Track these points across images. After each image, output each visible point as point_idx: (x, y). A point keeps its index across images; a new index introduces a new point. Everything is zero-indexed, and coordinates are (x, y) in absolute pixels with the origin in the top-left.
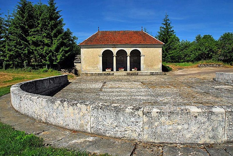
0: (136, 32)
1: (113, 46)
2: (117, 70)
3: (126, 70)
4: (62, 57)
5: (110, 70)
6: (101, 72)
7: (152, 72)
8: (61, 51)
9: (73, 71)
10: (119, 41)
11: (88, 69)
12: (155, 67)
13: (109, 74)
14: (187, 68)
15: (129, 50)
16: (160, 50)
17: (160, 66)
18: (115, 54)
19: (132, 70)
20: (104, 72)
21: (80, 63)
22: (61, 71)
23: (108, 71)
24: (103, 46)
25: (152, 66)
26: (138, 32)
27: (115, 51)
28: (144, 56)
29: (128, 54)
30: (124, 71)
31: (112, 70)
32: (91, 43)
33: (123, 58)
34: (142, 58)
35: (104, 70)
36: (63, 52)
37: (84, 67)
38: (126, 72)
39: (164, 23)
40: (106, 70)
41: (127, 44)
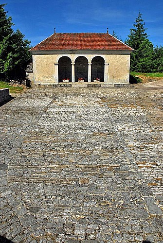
0: (100, 35)
1: (72, 52)
2: (76, 81)
3: (86, 81)
4: (10, 65)
5: (68, 81)
6: (57, 83)
7: (118, 83)
8: (8, 58)
9: (25, 82)
10: (78, 46)
11: (41, 79)
12: (122, 78)
13: (66, 86)
14: (160, 79)
15: (90, 57)
16: (128, 58)
17: (127, 77)
18: (73, 61)
19: (94, 81)
20: (61, 83)
21: (32, 72)
22: (10, 82)
23: (65, 82)
24: (59, 52)
25: (117, 77)
26: (102, 35)
27: (73, 58)
28: (109, 64)
29: (90, 61)
30: (84, 82)
31: (70, 81)
32: (44, 49)
33: (84, 66)
34: (106, 67)
35: (60, 81)
36: (11, 59)
37: (37, 77)
38: (87, 83)
39: (136, 24)
40: (63, 81)
41: (88, 49)
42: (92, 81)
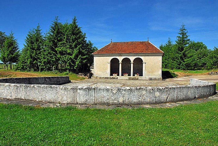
1: (119, 55)
2: (122, 75)
3: (129, 75)
4: (79, 63)
5: (117, 75)
6: (109, 76)
7: (151, 77)
8: (78, 58)
9: (88, 75)
10: (125, 51)
11: (99, 73)
12: (156, 73)
13: (114, 78)
14: (196, 75)
15: (132, 58)
16: (160, 58)
17: (160, 72)
18: (120, 61)
19: (135, 75)
20: (112, 77)
21: (93, 68)
22: (78, 74)
23: (115, 75)
24: (111, 55)
25: (152, 72)
26: (144, 42)
27: (120, 59)
28: (146, 63)
29: (132, 61)
30: (128, 76)
31: (118, 75)
32: (104, 52)
34: (144, 65)
35: (111, 75)
36: (80, 59)
37: (96, 72)
38: (129, 77)
40: (113, 75)
41: (130, 53)
42: (134, 75)
